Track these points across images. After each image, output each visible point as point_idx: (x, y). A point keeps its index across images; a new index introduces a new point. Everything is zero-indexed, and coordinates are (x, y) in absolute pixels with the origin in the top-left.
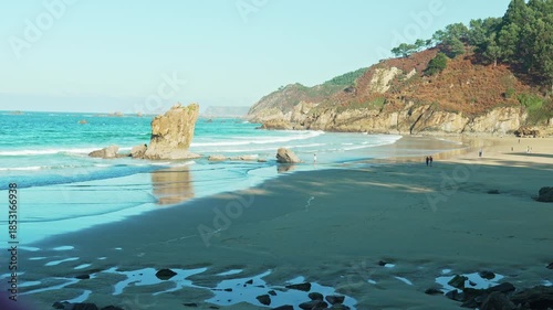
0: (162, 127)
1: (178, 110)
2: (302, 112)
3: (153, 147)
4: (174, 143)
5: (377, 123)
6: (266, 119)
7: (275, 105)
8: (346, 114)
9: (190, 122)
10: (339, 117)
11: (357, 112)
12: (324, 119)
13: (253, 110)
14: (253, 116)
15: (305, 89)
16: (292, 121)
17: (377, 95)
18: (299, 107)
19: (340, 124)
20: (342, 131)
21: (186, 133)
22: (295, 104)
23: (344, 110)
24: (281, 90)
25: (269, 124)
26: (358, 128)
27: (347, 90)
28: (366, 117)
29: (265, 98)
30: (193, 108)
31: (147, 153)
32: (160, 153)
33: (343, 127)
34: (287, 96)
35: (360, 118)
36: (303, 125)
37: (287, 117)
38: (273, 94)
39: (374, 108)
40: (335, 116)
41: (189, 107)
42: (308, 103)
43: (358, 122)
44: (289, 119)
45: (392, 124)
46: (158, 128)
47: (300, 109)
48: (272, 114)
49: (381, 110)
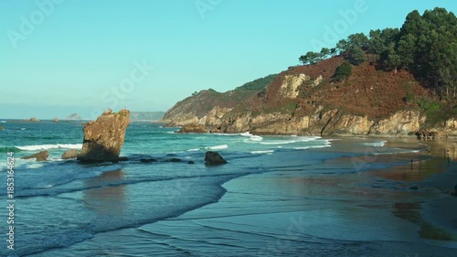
0: (95, 132)
2: (217, 117)
4: (107, 148)
5: (289, 127)
6: (182, 123)
7: (190, 110)
8: (261, 118)
9: (121, 127)
10: (254, 120)
11: (271, 116)
12: (239, 124)
13: (168, 115)
14: (169, 121)
15: (218, 95)
16: (207, 125)
17: (289, 100)
18: (214, 111)
19: (255, 128)
20: (257, 134)
21: (117, 138)
22: (210, 109)
23: (258, 114)
24: (195, 95)
25: (187, 128)
26: (272, 130)
27: (259, 95)
28: (279, 121)
29: (179, 104)
33: (258, 130)
34: (200, 102)
35: (274, 122)
36: (219, 128)
37: (202, 121)
38: (188, 99)
39: (287, 113)
40: (251, 121)
41: (120, 113)
42: (222, 108)
43: (272, 126)
44: (204, 123)
45: (304, 127)
46: (90, 133)
47: (215, 113)
48: (188, 118)
49: (293, 115)
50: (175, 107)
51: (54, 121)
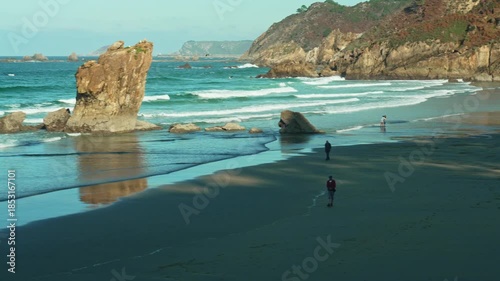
0: (94, 81)
1: (119, 53)
2: (336, 48)
3: (79, 113)
4: (113, 107)
5: (455, 63)
6: (277, 60)
7: (293, 36)
8: (406, 50)
9: (138, 71)
10: (394, 54)
11: (423, 46)
12: (368, 60)
13: (256, 46)
14: (257, 56)
15: (342, 10)
16: (319, 62)
17: (459, 17)
18: (331, 39)
19: (395, 67)
20: (398, 77)
21: (132, 89)
22: (325, 36)
23: (401, 43)
24: (302, 12)
25: (280, 69)
26: (425, 71)
27: (408, 10)
28: (437, 53)
29: (276, 27)
30: (143, 48)
31: (70, 122)
32: (90, 122)
33: (400, 71)
34: (311, 22)
35: (428, 57)
36: (335, 69)
37: (311, 56)
38: (290, 18)
39: (451, 40)
40: (387, 54)
41: (136, 47)
42: (345, 32)
43: (424, 62)
44: (314, 60)
45: (480, 64)
46: (86, 82)
47: (332, 42)
48: (286, 51)
49: (462, 43)
50: (268, 33)
51: (70, 59)
